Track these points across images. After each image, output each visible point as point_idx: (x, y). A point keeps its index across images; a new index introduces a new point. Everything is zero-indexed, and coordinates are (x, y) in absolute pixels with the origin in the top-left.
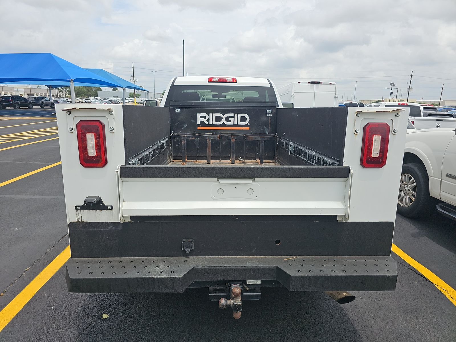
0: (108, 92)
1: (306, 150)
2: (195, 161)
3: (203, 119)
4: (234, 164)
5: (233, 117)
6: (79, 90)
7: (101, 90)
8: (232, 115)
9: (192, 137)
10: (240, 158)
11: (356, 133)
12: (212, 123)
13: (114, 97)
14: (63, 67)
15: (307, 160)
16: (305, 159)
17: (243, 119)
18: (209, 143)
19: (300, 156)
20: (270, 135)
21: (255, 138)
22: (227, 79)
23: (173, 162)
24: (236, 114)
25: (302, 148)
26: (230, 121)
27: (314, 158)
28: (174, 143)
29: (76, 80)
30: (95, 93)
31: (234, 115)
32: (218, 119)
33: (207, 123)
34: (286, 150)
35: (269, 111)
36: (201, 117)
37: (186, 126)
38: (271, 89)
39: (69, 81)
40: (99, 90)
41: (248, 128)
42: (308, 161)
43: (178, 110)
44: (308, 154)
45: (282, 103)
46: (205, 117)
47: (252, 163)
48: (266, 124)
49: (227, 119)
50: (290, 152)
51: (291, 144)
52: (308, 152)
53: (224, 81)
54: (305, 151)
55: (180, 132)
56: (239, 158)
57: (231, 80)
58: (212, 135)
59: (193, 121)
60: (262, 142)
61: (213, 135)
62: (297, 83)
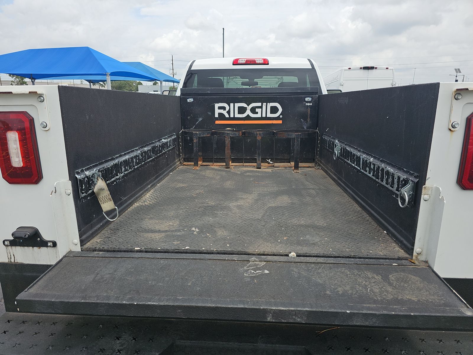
0: (148, 87)
1: (359, 154)
2: (211, 163)
3: (221, 111)
4: (260, 168)
5: (261, 107)
6: (121, 85)
7: (141, 84)
8: (259, 104)
9: (206, 134)
10: (270, 160)
11: (452, 128)
12: (234, 116)
13: (154, 91)
14: (99, 61)
15: (360, 168)
16: (356, 166)
17: (274, 110)
18: (228, 141)
19: (349, 162)
20: (309, 131)
21: (289, 135)
22: (257, 60)
23: (184, 165)
24: (265, 104)
25: (352, 150)
26: (257, 113)
27: (372, 167)
28: (185, 141)
29: (112, 74)
30: (136, 88)
31: (262, 105)
32: (242, 110)
33: (227, 116)
34: (330, 151)
35: (308, 98)
36: (220, 108)
37: (200, 119)
38: (312, 71)
39: (105, 75)
40: (140, 85)
41: (280, 122)
42: (362, 170)
43: (190, 99)
44: (361, 160)
45: (327, 90)
46: (224, 108)
47: (285, 168)
48: (304, 116)
49: (253, 110)
50: (335, 154)
51: (337, 143)
52: (361, 157)
53: (253, 62)
54: (357, 155)
55: (194, 127)
56: (268, 160)
57: (262, 62)
58: (233, 131)
59: (210, 113)
60: (298, 141)
61: (235, 131)
62: (347, 68)
